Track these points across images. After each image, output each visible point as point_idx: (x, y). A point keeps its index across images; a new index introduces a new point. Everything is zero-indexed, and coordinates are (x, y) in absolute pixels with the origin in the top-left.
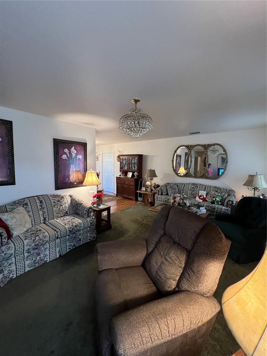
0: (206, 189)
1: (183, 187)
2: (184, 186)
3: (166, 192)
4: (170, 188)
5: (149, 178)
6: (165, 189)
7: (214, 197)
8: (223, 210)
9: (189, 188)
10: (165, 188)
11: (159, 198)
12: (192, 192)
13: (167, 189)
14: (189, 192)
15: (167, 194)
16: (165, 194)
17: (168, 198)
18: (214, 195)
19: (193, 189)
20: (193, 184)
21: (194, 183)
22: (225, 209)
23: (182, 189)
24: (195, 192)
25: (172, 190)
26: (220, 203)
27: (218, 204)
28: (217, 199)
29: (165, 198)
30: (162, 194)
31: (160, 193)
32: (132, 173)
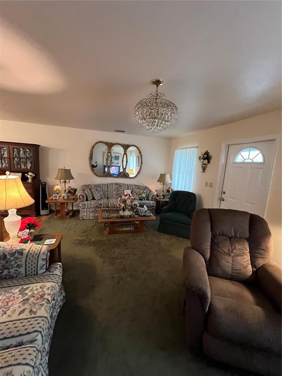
0: (129, 187)
1: (106, 188)
2: (108, 187)
3: (92, 196)
4: (95, 191)
5: (61, 181)
6: (90, 193)
7: (140, 195)
8: (151, 204)
9: (114, 189)
10: (90, 191)
11: (86, 205)
12: (117, 192)
13: (92, 193)
14: (114, 192)
15: (94, 199)
16: (91, 198)
17: (99, 202)
18: (140, 193)
19: (118, 189)
20: (116, 184)
21: (117, 182)
22: (153, 203)
23: (106, 190)
24: (120, 192)
25: (98, 194)
26: (146, 199)
27: (145, 200)
28: (143, 195)
29: (96, 204)
30: (87, 200)
31: (85, 199)
32: (21, 174)
